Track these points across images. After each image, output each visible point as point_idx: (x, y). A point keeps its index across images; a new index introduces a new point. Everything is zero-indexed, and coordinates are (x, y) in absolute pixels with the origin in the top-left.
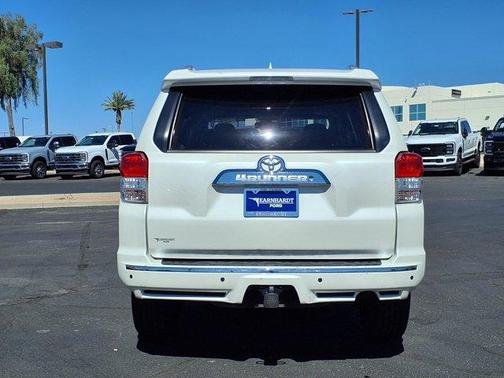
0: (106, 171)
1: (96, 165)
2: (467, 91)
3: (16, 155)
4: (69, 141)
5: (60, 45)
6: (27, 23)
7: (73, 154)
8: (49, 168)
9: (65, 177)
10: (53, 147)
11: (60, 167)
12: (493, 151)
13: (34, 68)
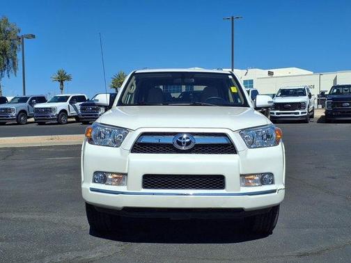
0: (69, 120)
1: (62, 116)
2: (277, 72)
3: (7, 109)
4: (42, 99)
5: (33, 36)
6: (9, 21)
7: (47, 108)
8: (29, 118)
9: (40, 124)
10: (31, 103)
11: (37, 116)
12: (332, 107)
13: (15, 52)
